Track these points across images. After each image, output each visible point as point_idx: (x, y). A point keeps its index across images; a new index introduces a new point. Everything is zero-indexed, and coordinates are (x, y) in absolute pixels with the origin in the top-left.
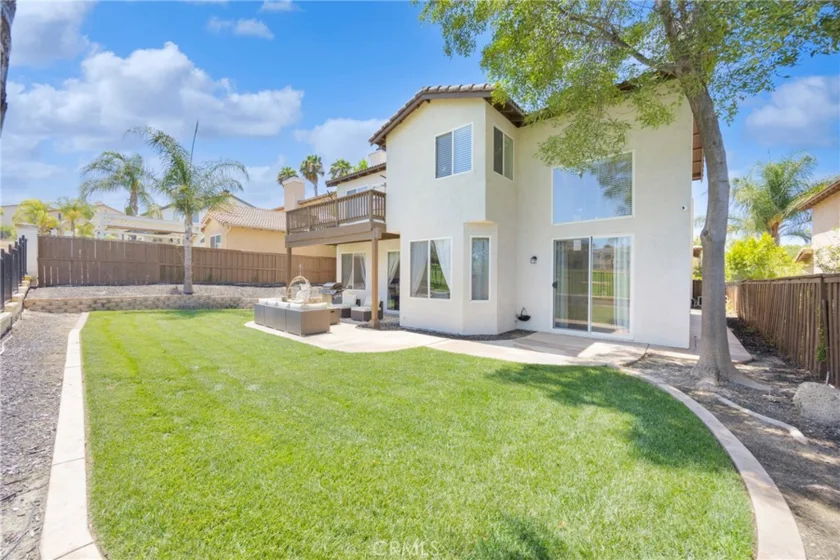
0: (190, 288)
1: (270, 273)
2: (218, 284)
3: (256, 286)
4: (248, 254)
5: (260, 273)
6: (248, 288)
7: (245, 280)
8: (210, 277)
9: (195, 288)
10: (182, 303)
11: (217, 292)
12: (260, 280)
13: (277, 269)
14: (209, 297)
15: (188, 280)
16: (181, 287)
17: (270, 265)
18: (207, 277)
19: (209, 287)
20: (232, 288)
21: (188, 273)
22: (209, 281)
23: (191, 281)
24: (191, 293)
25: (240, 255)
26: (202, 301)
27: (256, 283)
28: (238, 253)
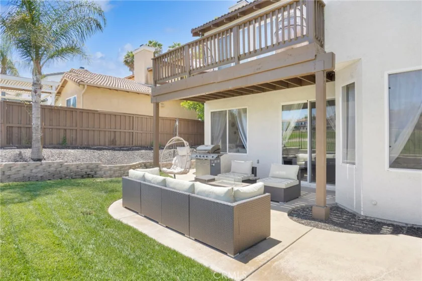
0: (39, 152)
1: (127, 135)
2: (74, 148)
3: (114, 149)
4: (105, 114)
5: (118, 134)
6: (106, 152)
7: (102, 143)
8: (65, 140)
9: (46, 152)
10: (27, 173)
11: (73, 158)
12: (118, 143)
13: (135, 131)
14: (61, 165)
15: (37, 144)
16: (27, 152)
17: (127, 127)
18: (61, 140)
19: (63, 151)
20: (89, 152)
21: (37, 135)
22: (63, 144)
23: (40, 145)
24: (40, 160)
25: (97, 116)
26: (52, 169)
27: (113, 146)
28: (94, 112)
